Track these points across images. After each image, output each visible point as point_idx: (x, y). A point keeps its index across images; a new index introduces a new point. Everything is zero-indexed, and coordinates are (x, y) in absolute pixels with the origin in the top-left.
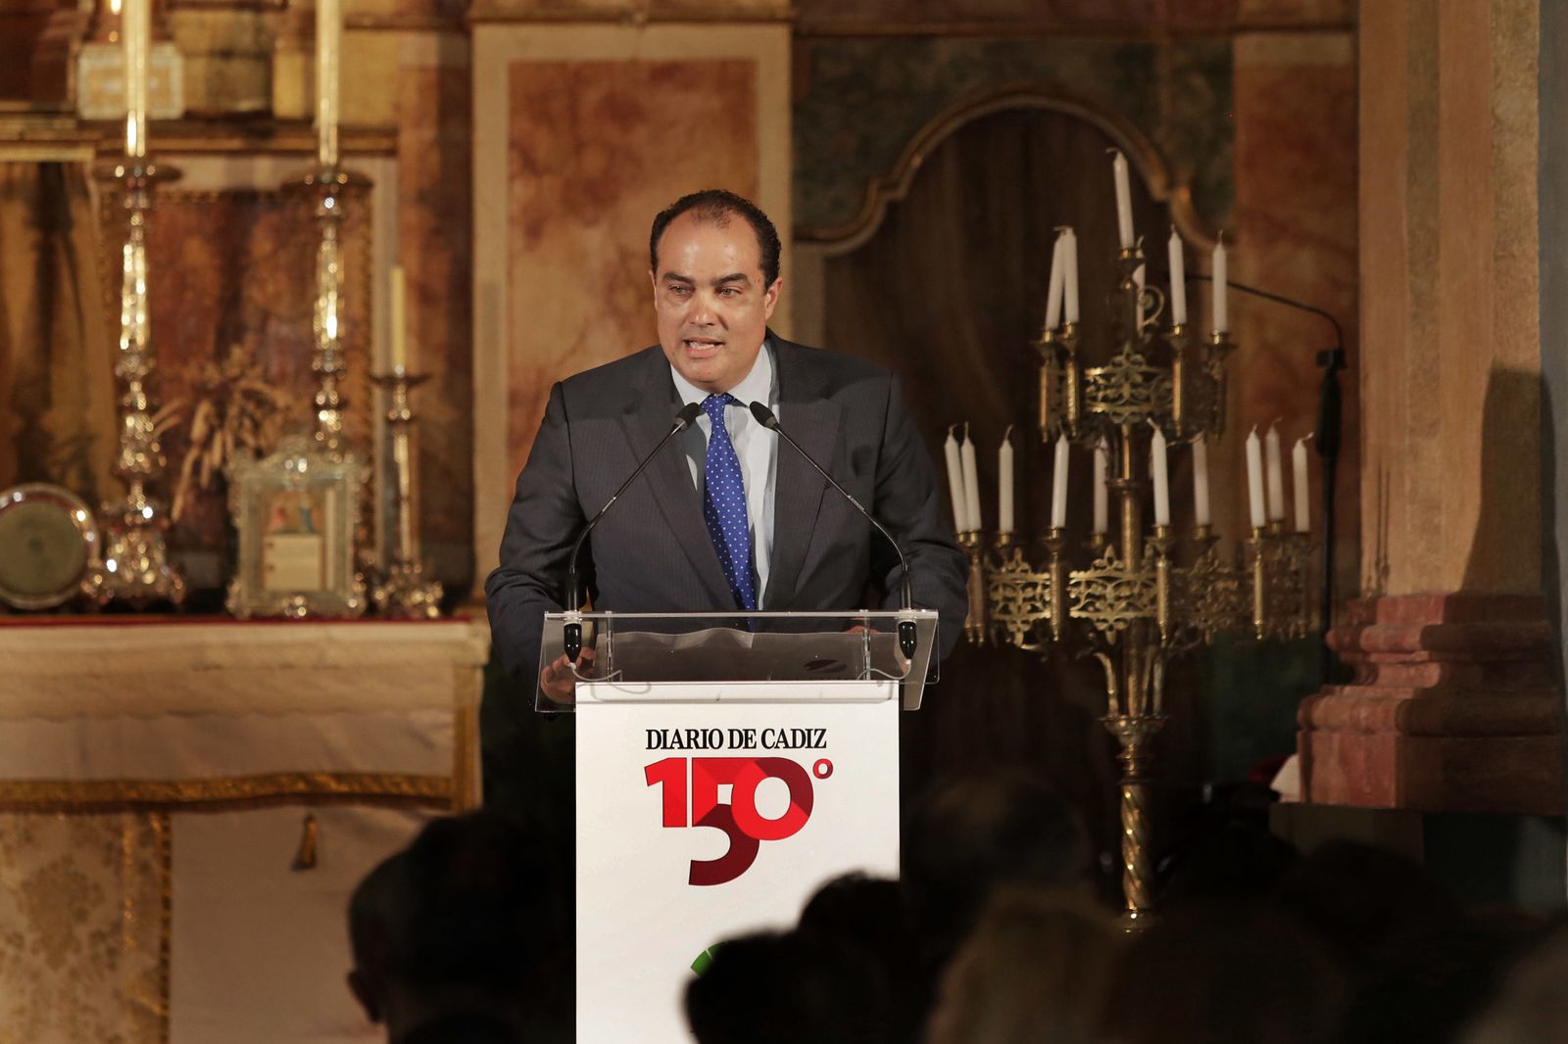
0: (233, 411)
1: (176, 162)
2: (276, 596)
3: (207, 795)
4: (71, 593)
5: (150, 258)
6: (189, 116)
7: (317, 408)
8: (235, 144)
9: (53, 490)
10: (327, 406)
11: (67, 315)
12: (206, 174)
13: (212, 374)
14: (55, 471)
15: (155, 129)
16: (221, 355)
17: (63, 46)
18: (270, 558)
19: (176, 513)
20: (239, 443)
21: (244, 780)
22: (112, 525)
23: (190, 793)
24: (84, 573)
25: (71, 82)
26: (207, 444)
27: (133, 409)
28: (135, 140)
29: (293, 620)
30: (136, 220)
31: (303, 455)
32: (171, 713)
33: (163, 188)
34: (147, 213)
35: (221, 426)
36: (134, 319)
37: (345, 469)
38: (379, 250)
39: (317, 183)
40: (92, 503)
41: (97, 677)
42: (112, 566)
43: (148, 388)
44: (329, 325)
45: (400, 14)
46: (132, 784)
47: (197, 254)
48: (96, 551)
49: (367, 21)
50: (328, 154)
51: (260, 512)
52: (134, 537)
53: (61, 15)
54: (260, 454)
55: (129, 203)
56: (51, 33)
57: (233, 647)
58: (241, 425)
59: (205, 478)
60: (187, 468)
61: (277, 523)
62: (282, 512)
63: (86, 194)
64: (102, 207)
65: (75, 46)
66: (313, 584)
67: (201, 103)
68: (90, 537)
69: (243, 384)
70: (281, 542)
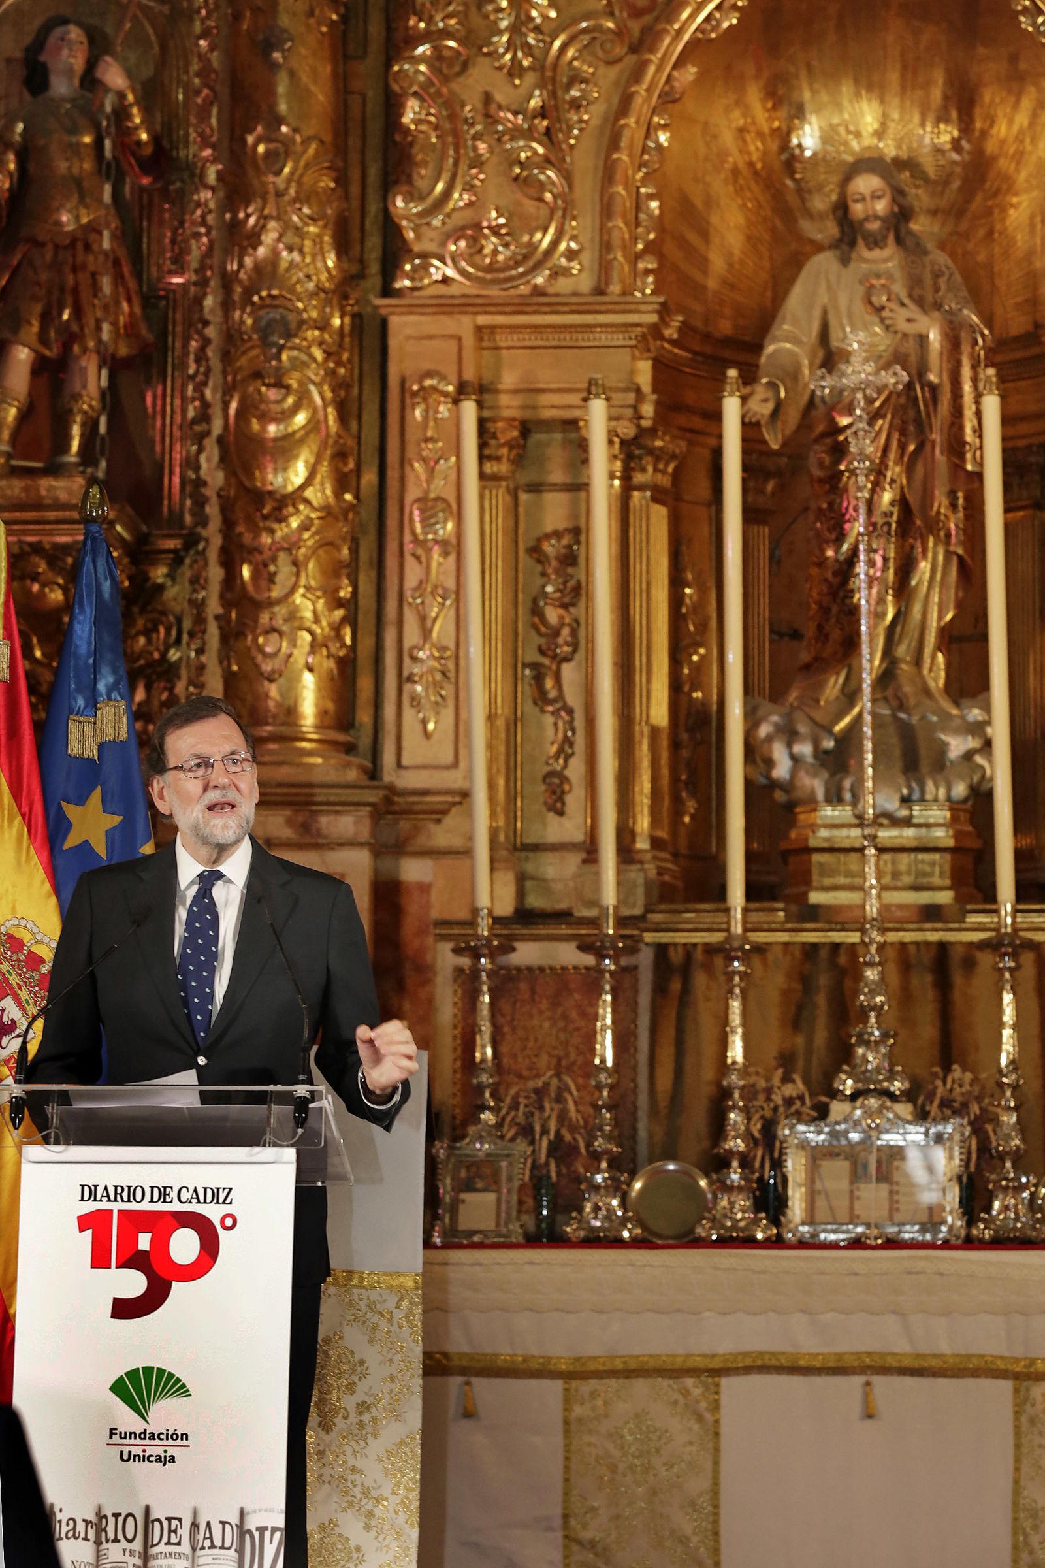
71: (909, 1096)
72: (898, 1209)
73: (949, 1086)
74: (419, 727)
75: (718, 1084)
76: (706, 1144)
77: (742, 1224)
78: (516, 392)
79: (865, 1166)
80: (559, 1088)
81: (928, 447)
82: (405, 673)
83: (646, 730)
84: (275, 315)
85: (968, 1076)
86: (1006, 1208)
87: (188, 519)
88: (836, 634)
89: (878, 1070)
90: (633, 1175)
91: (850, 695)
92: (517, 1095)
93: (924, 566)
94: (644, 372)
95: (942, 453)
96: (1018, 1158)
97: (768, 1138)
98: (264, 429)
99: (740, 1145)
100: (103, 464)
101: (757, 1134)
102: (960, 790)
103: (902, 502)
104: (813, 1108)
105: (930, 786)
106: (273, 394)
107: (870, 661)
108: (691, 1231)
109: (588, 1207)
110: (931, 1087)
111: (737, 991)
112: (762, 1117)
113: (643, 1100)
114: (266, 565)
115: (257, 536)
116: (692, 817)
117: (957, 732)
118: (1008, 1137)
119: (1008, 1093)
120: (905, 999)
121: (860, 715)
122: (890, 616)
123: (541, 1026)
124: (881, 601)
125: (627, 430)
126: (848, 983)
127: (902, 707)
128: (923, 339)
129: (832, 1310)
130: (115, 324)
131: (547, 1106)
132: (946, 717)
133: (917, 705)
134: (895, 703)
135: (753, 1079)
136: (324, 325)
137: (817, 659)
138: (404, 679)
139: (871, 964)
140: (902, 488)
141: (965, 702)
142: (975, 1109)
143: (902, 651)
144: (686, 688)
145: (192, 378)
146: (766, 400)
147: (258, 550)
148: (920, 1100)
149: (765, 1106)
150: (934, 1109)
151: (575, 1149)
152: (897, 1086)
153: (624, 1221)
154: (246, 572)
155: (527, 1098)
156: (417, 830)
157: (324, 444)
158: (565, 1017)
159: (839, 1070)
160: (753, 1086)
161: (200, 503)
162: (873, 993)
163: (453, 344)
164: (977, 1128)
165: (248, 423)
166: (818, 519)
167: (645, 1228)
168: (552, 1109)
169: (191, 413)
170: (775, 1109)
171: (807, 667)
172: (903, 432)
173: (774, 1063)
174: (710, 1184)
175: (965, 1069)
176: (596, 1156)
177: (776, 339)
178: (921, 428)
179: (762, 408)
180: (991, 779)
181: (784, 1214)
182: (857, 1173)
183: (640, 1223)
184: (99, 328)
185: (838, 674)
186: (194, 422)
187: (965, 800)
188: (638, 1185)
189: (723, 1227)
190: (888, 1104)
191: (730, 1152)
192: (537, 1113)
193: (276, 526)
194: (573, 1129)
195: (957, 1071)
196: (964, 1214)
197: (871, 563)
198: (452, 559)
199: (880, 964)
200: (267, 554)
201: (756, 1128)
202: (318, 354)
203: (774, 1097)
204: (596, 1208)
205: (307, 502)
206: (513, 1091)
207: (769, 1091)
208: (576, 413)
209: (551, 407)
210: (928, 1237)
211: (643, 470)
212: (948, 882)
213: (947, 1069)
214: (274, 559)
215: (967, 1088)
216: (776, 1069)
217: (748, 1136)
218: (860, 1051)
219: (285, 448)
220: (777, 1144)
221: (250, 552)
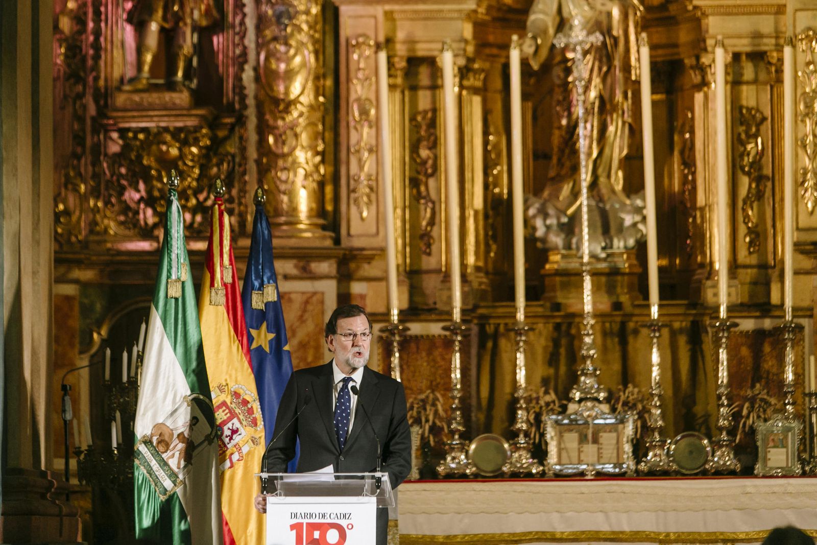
0: (757, 406)
1: (737, 321)
2: (771, 469)
3: (747, 537)
4: (702, 468)
5: (728, 353)
6: (742, 305)
7: (786, 405)
8: (758, 314)
9: (696, 433)
10: (789, 404)
11: (701, 372)
12: (748, 325)
13: (749, 393)
14: (697, 427)
15: (730, 309)
16: (753, 386)
17: (700, 281)
18: (769, 456)
19: (737, 441)
20: (759, 417)
21: (760, 532)
22: (717, 445)
23: (742, 536)
24: (706, 462)
25: (702, 294)
26: (748, 417)
27: (723, 405)
28: (723, 313)
29: (777, 477)
30: (724, 340)
31: (780, 420)
32: (734, 509)
33: (732, 329)
34: (727, 338)
35: (753, 411)
36: (723, 374)
37: (795, 425)
38: (807, 350)
39: (785, 327)
40: (710, 438)
41: (709, 496)
42: (716, 459)
43: (728, 399)
44: (790, 376)
45: (813, 269)
46: (722, 533)
47: (745, 351)
48: (710, 454)
49: (802, 271)
50: (789, 317)
51: (765, 441)
52: (724, 449)
53: (699, 271)
54: (766, 420)
55: (721, 335)
56: (696, 277)
57: (755, 486)
58: (759, 410)
59: (747, 429)
60: (741, 425)
61: (771, 444)
62: (773, 440)
63: (707, 332)
64: (713, 336)
65: (704, 281)
66: (784, 465)
67: (746, 299)
68: (708, 449)
69: (760, 396)
70: (773, 450)
71: (608, 400)
72: (602, 457)
73: (626, 395)
74: (358, 215)
75: (512, 395)
76: (506, 424)
77: (525, 466)
78: (405, 42)
79: (586, 436)
80: (433, 399)
81: (613, 70)
82: (352, 187)
83: (472, 213)
84: (282, 8)
85: (636, 390)
86: (655, 455)
87: (237, 106)
88: (568, 164)
89: (592, 387)
90: (471, 441)
91: (575, 194)
92: (412, 403)
93: (611, 129)
94: (468, 31)
95: (620, 71)
96: (661, 431)
97: (538, 422)
98: (278, 66)
99: (525, 427)
100: (195, 81)
101: (532, 421)
102: (631, 242)
103: (601, 97)
104: (560, 407)
105: (616, 241)
106: (282, 48)
107: (585, 177)
108: (500, 469)
109: (449, 459)
110: (617, 395)
111: (521, 350)
112: (535, 412)
113: (474, 402)
114: (281, 136)
115: (275, 119)
116: (495, 253)
117: (629, 212)
118: (656, 421)
119: (656, 399)
120: (604, 350)
121: (581, 205)
122: (595, 155)
123: (422, 365)
124: (590, 147)
125: (462, 62)
126: (576, 343)
127: (601, 199)
128: (609, 15)
129: (571, 511)
130: (200, 10)
131: (428, 408)
132: (623, 205)
133: (609, 198)
134: (597, 199)
135: (529, 393)
136: (307, 12)
137: (558, 175)
138: (350, 191)
139: (588, 335)
140: (600, 90)
141: (633, 196)
142: (640, 406)
143: (600, 171)
144: (491, 187)
145: (238, 34)
146: (530, 46)
147: (276, 128)
148: (613, 402)
149: (536, 406)
150: (619, 407)
151: (442, 429)
152: (602, 395)
153: (467, 465)
154: (271, 140)
155: (418, 404)
156: (358, 268)
157: (309, 73)
158: (434, 360)
159: (572, 388)
160: (530, 396)
161: (243, 97)
162: (589, 349)
163: (372, 21)
164: (641, 416)
165: (270, 63)
166: (557, 105)
167: (478, 468)
168: (430, 410)
169: (238, 52)
170: (541, 408)
171: (553, 179)
172: (600, 61)
173: (539, 385)
174: (510, 445)
175: (635, 386)
176: (452, 433)
177: (534, 13)
178: (610, 59)
179: (529, 49)
180: (646, 235)
181: (546, 460)
182: (583, 439)
183: (475, 465)
184: (192, 13)
185: (568, 184)
186: (240, 56)
187: (633, 248)
188: (473, 447)
189: (516, 467)
190: (597, 404)
191: (519, 430)
192: (423, 412)
193: (285, 116)
194: (441, 419)
195: (630, 387)
196: (635, 458)
197: (585, 128)
198: (374, 130)
199: (592, 334)
200: (281, 130)
201: (532, 418)
202: (305, 27)
203: (540, 402)
204: (454, 458)
205: (301, 103)
206: (410, 400)
207: (538, 399)
208: (435, 53)
209: (422, 50)
210: (617, 470)
211: (469, 79)
212: (626, 291)
213: (626, 387)
214: (285, 133)
215: (635, 396)
216: (541, 388)
217: (528, 421)
218: (583, 378)
219: (289, 75)
220: (542, 425)
221: (272, 129)
